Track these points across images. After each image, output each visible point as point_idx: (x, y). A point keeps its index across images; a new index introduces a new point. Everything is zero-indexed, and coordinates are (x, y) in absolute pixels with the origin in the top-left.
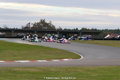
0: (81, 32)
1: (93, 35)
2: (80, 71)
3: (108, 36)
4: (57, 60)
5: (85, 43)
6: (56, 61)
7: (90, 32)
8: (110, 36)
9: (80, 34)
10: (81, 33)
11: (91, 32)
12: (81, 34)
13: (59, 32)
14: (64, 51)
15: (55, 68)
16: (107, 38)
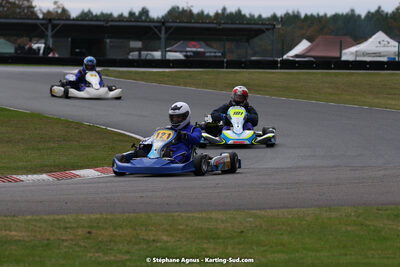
1: (228, 45)
2: (165, 238)
3: (303, 46)
6: (35, 184)
8: (309, 49)
11: (215, 29)
12: (167, 39)
14: (79, 125)
15: (28, 221)
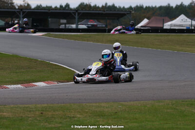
0: (79, 14)
4: (19, 86)
5: (88, 41)
7: (99, 14)
9: (75, 18)
10: (77, 17)
13: (24, 13)
16: (142, 27)
